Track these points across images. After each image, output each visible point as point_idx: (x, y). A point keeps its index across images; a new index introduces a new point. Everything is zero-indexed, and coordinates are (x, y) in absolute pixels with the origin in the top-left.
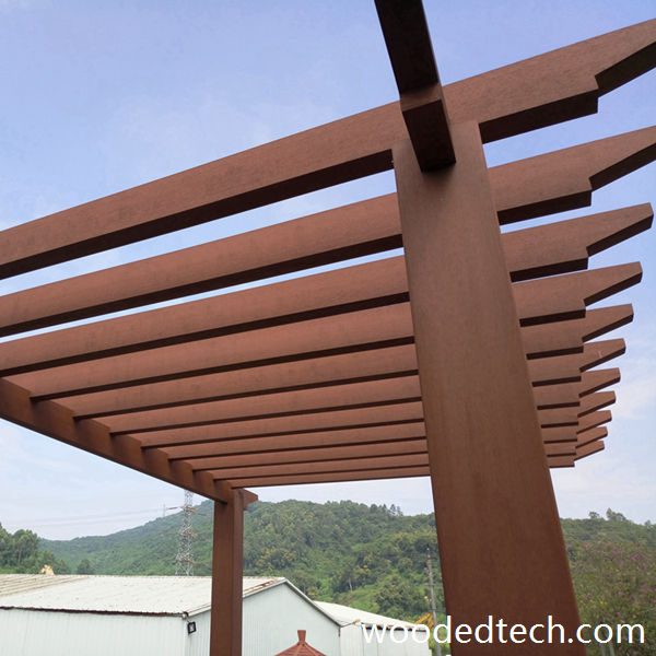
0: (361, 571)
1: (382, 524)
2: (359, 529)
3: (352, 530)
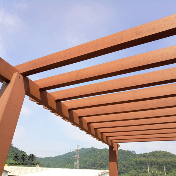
0: (124, 169)
1: (130, 156)
2: (124, 157)
3: (122, 157)
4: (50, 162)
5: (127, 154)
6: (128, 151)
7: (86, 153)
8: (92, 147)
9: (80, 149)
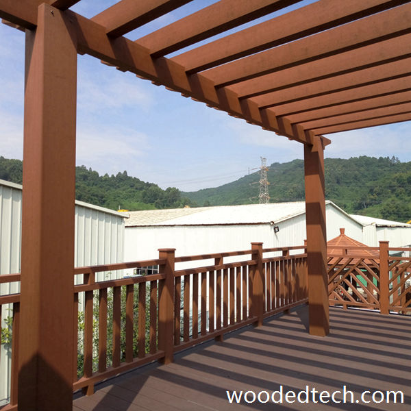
0: (372, 197)
1: (386, 169)
2: (371, 172)
3: (366, 173)
4: (211, 198)
5: (379, 166)
6: (381, 158)
7: (284, 173)
8: (295, 159)
9: (270, 165)
